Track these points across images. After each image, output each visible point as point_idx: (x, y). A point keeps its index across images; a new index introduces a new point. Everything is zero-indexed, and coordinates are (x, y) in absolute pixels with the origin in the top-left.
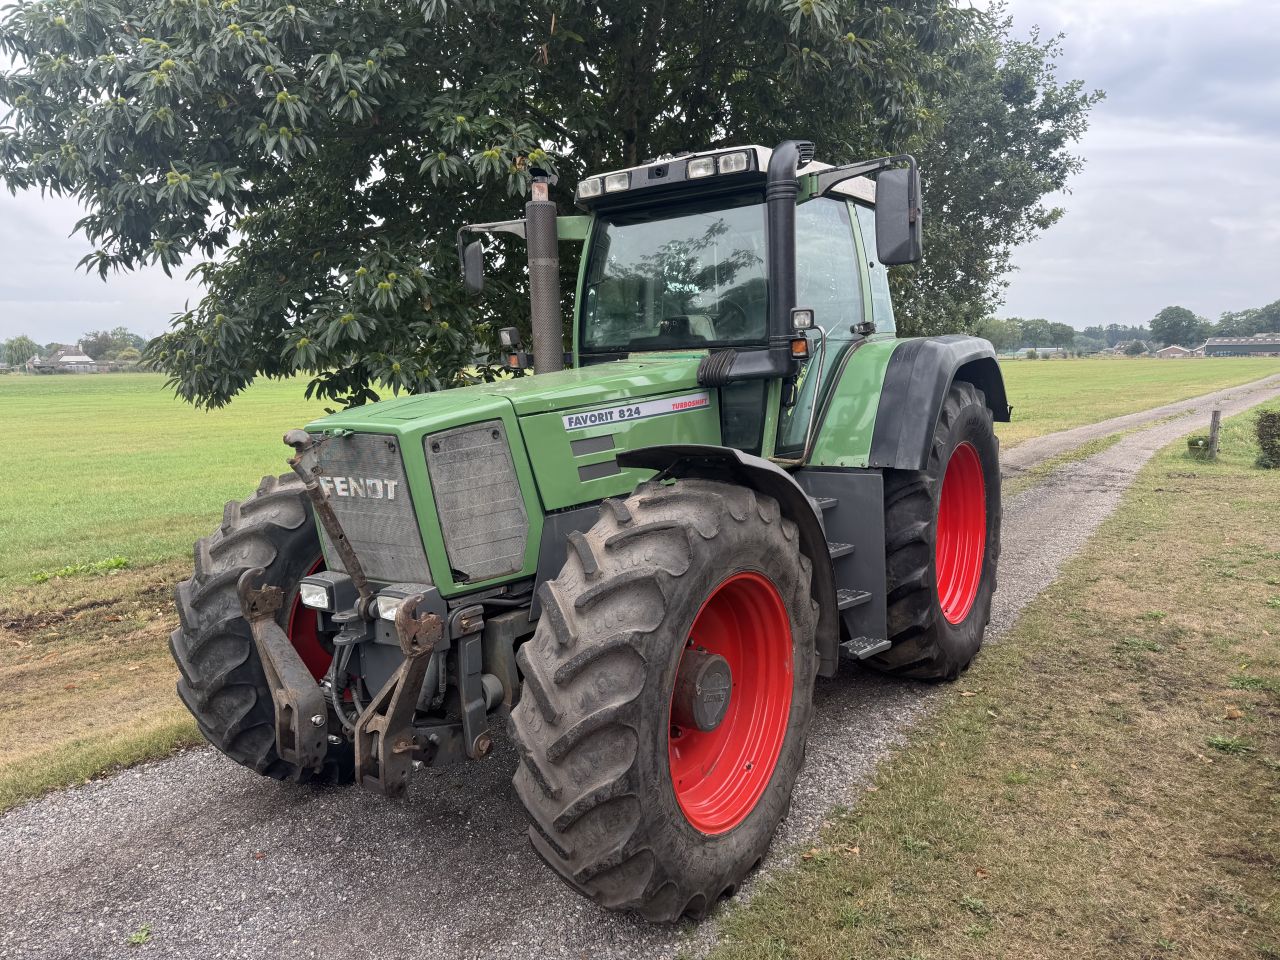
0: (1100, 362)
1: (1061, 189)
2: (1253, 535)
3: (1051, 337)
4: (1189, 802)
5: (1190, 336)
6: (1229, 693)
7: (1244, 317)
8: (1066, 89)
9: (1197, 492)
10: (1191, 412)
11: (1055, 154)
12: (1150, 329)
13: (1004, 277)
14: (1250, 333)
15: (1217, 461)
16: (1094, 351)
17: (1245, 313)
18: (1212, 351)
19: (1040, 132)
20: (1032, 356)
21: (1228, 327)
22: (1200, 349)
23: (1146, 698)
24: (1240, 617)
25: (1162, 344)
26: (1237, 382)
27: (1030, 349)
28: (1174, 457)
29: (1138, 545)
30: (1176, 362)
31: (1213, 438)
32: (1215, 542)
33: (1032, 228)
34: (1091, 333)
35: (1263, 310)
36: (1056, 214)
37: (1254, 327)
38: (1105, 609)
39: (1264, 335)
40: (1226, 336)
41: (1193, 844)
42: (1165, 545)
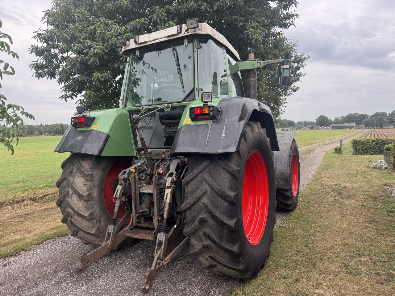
0: (303, 131)
1: (299, 81)
2: (357, 168)
3: (288, 124)
4: (358, 214)
5: (327, 123)
6: (361, 197)
7: (341, 118)
8: (300, 55)
9: (340, 160)
10: (332, 143)
11: (298, 72)
12: (316, 122)
13: (285, 105)
14: (343, 123)
15: (342, 154)
16: (301, 128)
17: (341, 117)
18: (333, 128)
19: (294, 66)
20: (283, 130)
21: (337, 121)
22: (330, 127)
23: (342, 198)
24: (359, 184)
25: (319, 126)
26: (342, 136)
27: (282, 128)
28: (331, 153)
29: (329, 171)
30: (323, 131)
31: (341, 148)
32: (348, 170)
33: (292, 92)
34: (299, 123)
35: (346, 116)
36: (298, 88)
37: (344, 121)
38: (327, 183)
39: (347, 123)
40: (337, 123)
41: (361, 220)
42: (336, 171)
